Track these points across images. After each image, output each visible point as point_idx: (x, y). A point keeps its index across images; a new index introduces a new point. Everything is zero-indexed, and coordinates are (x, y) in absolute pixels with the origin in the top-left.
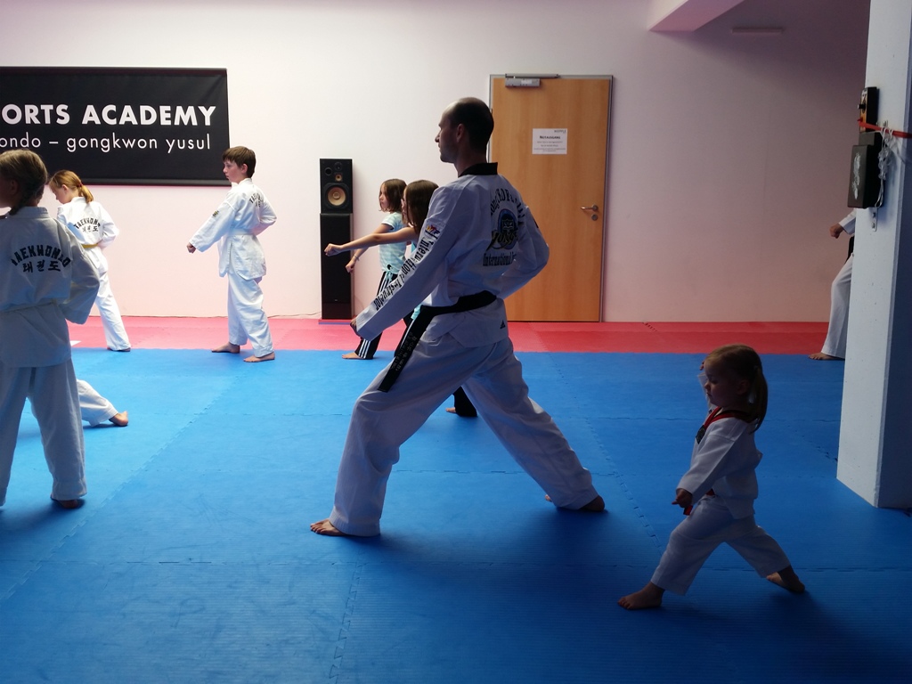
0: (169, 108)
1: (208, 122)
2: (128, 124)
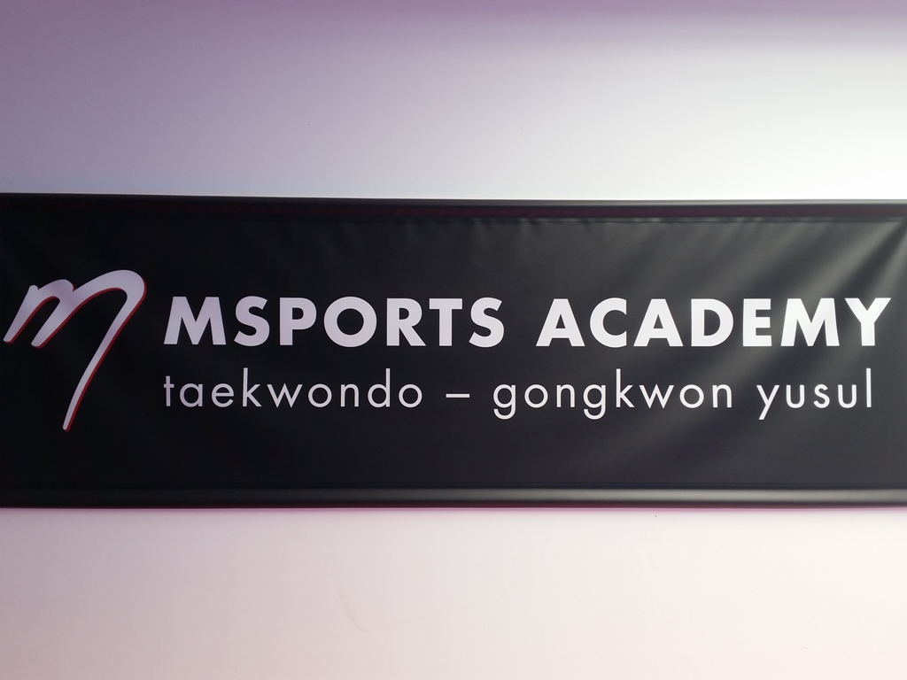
0: (765, 304)
1: (868, 338)
2: (658, 344)
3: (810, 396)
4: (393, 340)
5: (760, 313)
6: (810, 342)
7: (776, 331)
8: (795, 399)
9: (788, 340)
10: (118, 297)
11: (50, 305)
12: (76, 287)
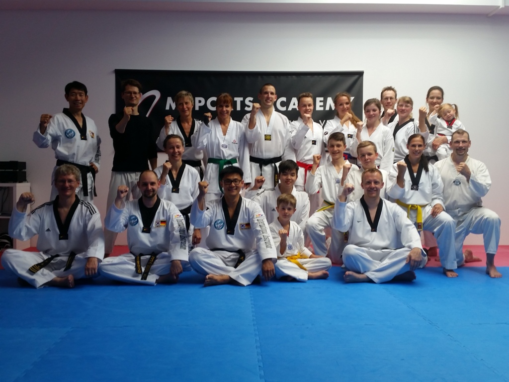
0: (322, 99)
2: (294, 110)
5: (320, 101)
7: (324, 106)
9: (327, 108)
10: (153, 97)
12: (143, 94)
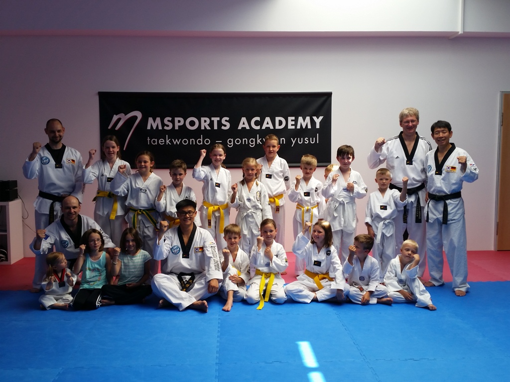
0: (293, 118)
1: (318, 126)
3: (304, 141)
4: (203, 128)
5: (292, 120)
6: (304, 127)
8: (300, 142)
9: (299, 127)
10: (135, 118)
11: (119, 120)
12: (125, 115)
